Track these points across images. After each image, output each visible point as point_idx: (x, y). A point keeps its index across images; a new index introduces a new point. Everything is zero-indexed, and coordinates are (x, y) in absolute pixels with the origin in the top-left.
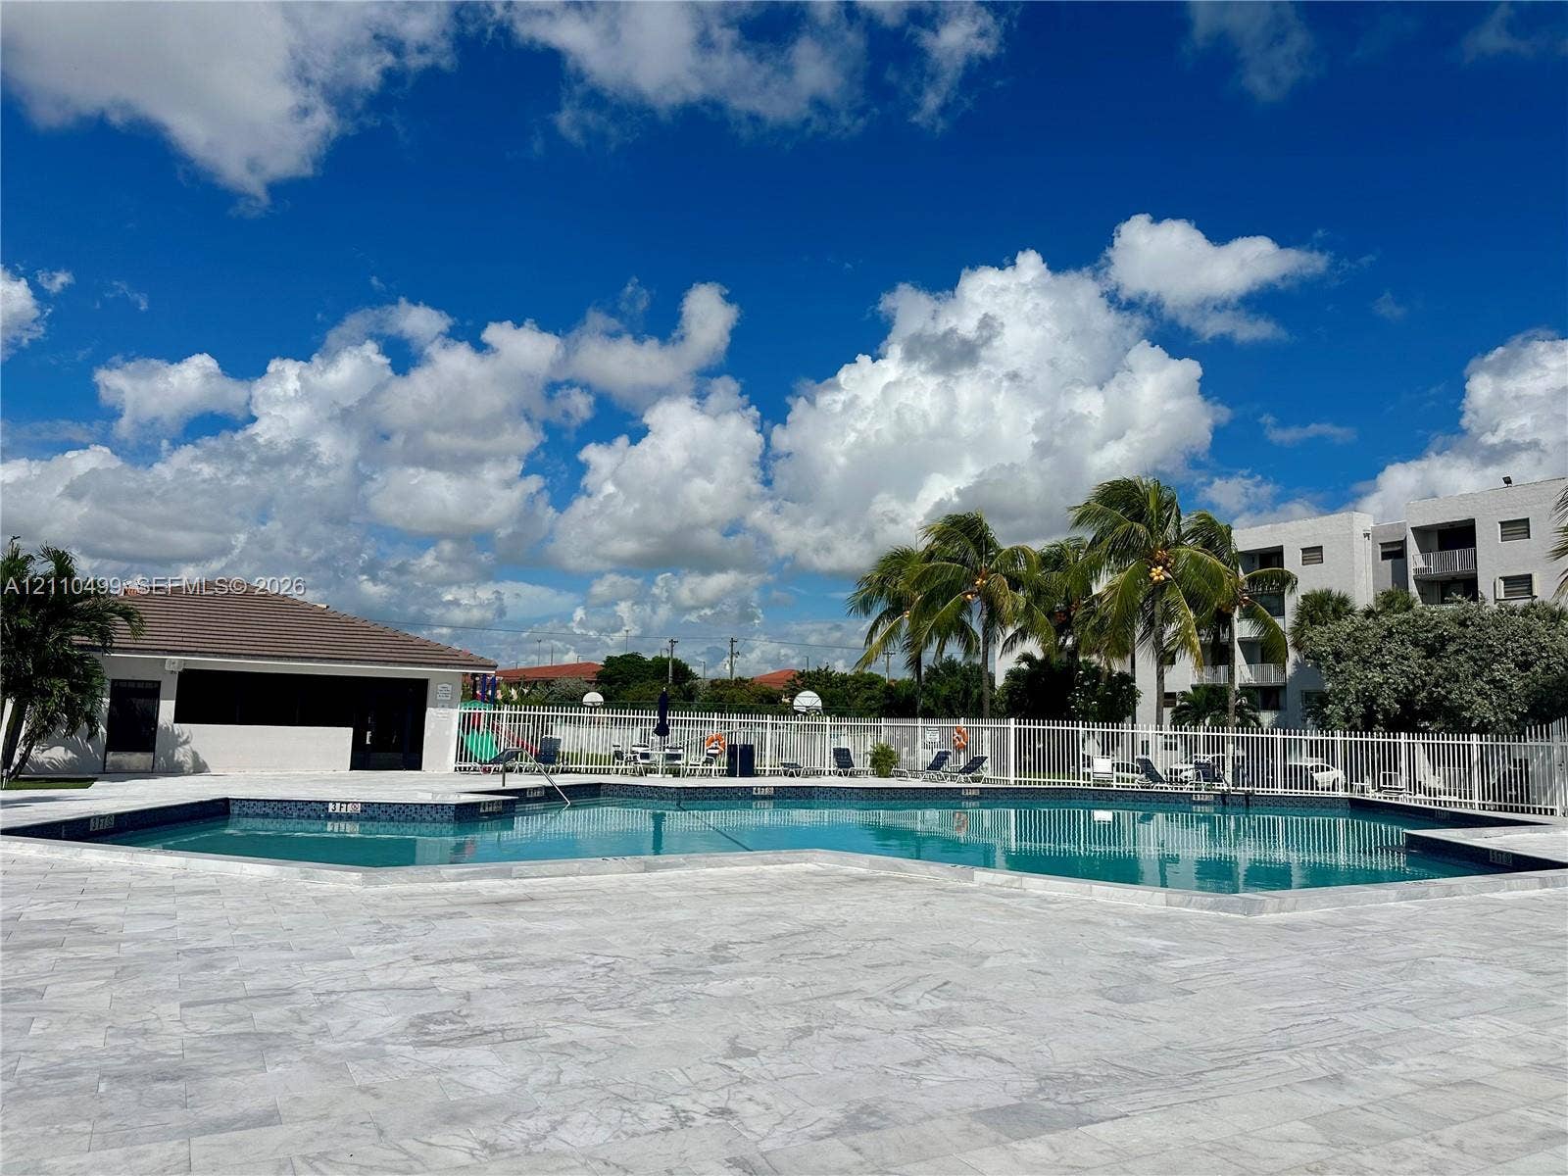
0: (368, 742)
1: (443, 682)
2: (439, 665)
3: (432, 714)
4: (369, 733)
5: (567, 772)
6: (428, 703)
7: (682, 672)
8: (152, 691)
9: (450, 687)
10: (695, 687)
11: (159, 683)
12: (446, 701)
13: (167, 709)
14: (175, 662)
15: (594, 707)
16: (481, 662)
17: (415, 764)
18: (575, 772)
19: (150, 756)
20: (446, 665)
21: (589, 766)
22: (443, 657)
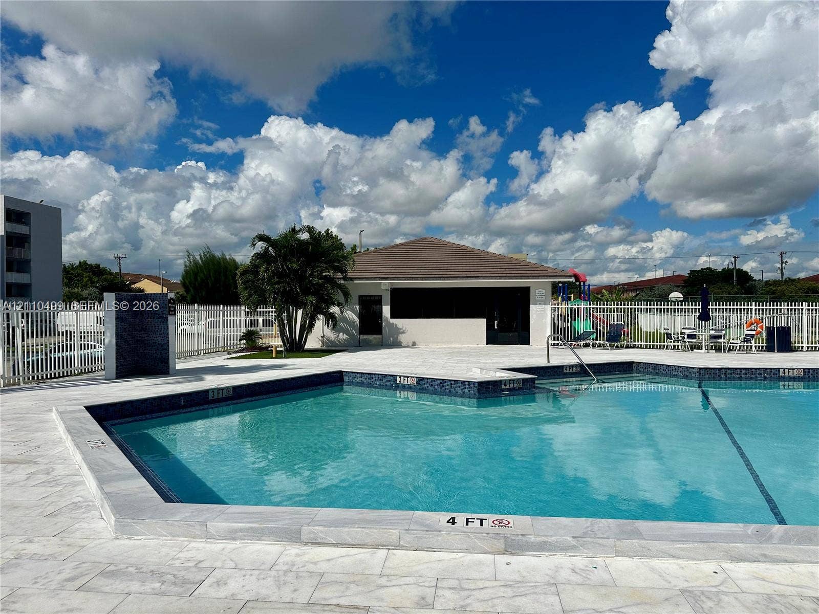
0: (496, 327)
1: (539, 288)
2: (533, 277)
3: (534, 310)
4: (496, 322)
5: (631, 347)
6: (531, 302)
7: (744, 277)
8: (377, 301)
9: (544, 291)
10: (755, 286)
11: (381, 296)
12: (542, 301)
13: (386, 310)
14: (386, 284)
15: (677, 302)
16: (562, 274)
17: (526, 341)
18: (637, 348)
19: (380, 336)
20: (538, 277)
21: (648, 343)
22: (537, 272)
